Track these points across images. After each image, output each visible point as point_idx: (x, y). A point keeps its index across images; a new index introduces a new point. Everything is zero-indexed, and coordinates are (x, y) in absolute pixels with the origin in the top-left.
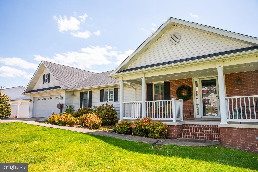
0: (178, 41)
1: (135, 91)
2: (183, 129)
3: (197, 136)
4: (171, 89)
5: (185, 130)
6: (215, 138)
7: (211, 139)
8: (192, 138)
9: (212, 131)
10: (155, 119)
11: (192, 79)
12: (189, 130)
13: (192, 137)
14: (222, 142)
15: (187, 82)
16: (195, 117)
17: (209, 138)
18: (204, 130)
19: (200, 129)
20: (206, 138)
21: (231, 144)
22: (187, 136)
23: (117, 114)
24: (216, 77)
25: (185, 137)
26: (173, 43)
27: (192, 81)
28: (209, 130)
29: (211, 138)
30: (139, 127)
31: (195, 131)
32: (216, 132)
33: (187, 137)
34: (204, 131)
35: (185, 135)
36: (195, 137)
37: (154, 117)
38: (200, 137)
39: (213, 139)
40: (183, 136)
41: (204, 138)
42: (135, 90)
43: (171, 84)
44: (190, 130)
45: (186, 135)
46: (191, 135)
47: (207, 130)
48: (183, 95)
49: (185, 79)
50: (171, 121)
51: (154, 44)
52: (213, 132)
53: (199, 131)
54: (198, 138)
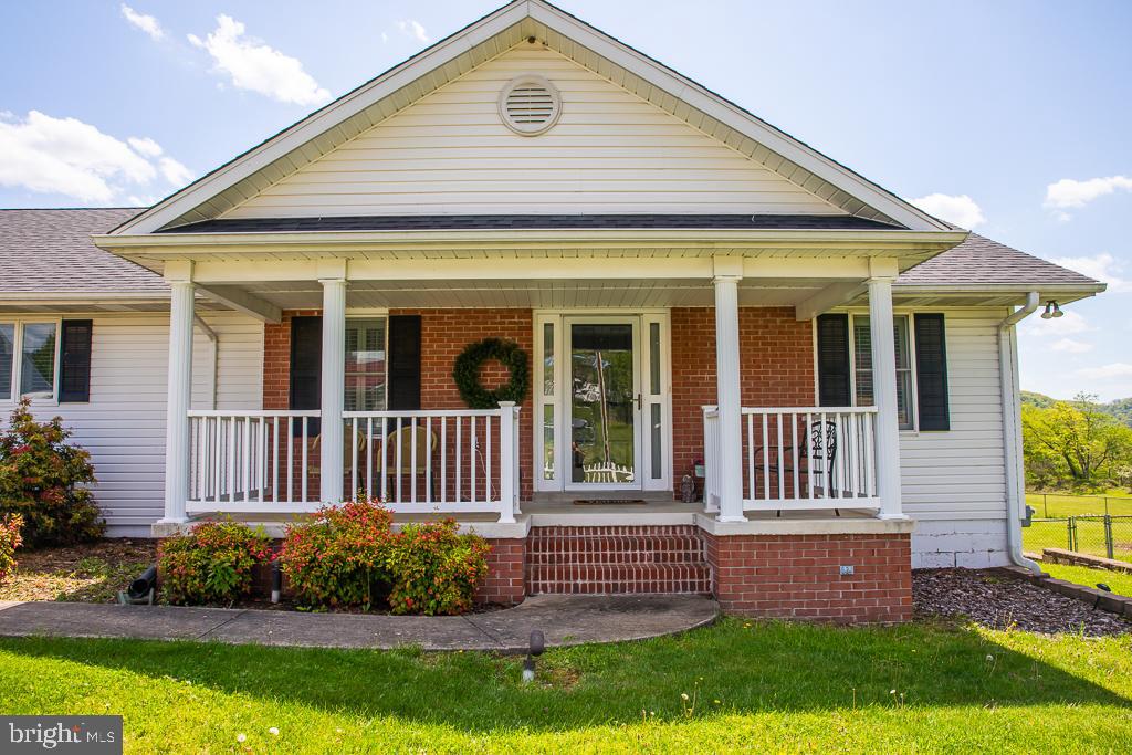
0: (548, 120)
1: (214, 349)
2: (533, 553)
3: (611, 582)
4: (426, 352)
5: (540, 553)
6: (684, 584)
7: (669, 589)
8: (584, 590)
9: (661, 551)
10: (414, 507)
11: (530, 311)
12: (563, 553)
13: (584, 585)
14: (726, 597)
15: (510, 323)
16: (535, 490)
17: (662, 584)
18: (629, 552)
19: (612, 548)
20: (646, 585)
21: (756, 602)
22: (560, 586)
23: (92, 480)
24: (636, 315)
25: (552, 591)
26: (518, 126)
27: (531, 323)
28: (649, 548)
29: (669, 584)
30: (337, 558)
31: (589, 557)
32: (680, 555)
33: (560, 590)
34: (627, 556)
35: (552, 578)
36: (600, 585)
37: (392, 498)
38: (623, 585)
39: (677, 589)
40: (544, 586)
41: (639, 585)
42: (214, 343)
43: (427, 328)
44: (567, 556)
45: (556, 582)
46: (583, 578)
47: (641, 549)
48: (484, 386)
49: (498, 311)
50: (495, 516)
51: (410, 110)
52: (665, 555)
53: (605, 556)
54: (615, 590)
